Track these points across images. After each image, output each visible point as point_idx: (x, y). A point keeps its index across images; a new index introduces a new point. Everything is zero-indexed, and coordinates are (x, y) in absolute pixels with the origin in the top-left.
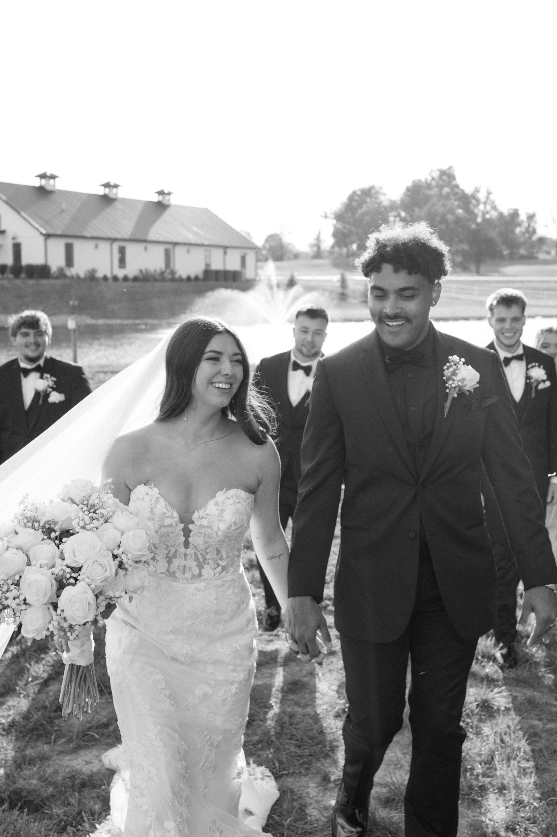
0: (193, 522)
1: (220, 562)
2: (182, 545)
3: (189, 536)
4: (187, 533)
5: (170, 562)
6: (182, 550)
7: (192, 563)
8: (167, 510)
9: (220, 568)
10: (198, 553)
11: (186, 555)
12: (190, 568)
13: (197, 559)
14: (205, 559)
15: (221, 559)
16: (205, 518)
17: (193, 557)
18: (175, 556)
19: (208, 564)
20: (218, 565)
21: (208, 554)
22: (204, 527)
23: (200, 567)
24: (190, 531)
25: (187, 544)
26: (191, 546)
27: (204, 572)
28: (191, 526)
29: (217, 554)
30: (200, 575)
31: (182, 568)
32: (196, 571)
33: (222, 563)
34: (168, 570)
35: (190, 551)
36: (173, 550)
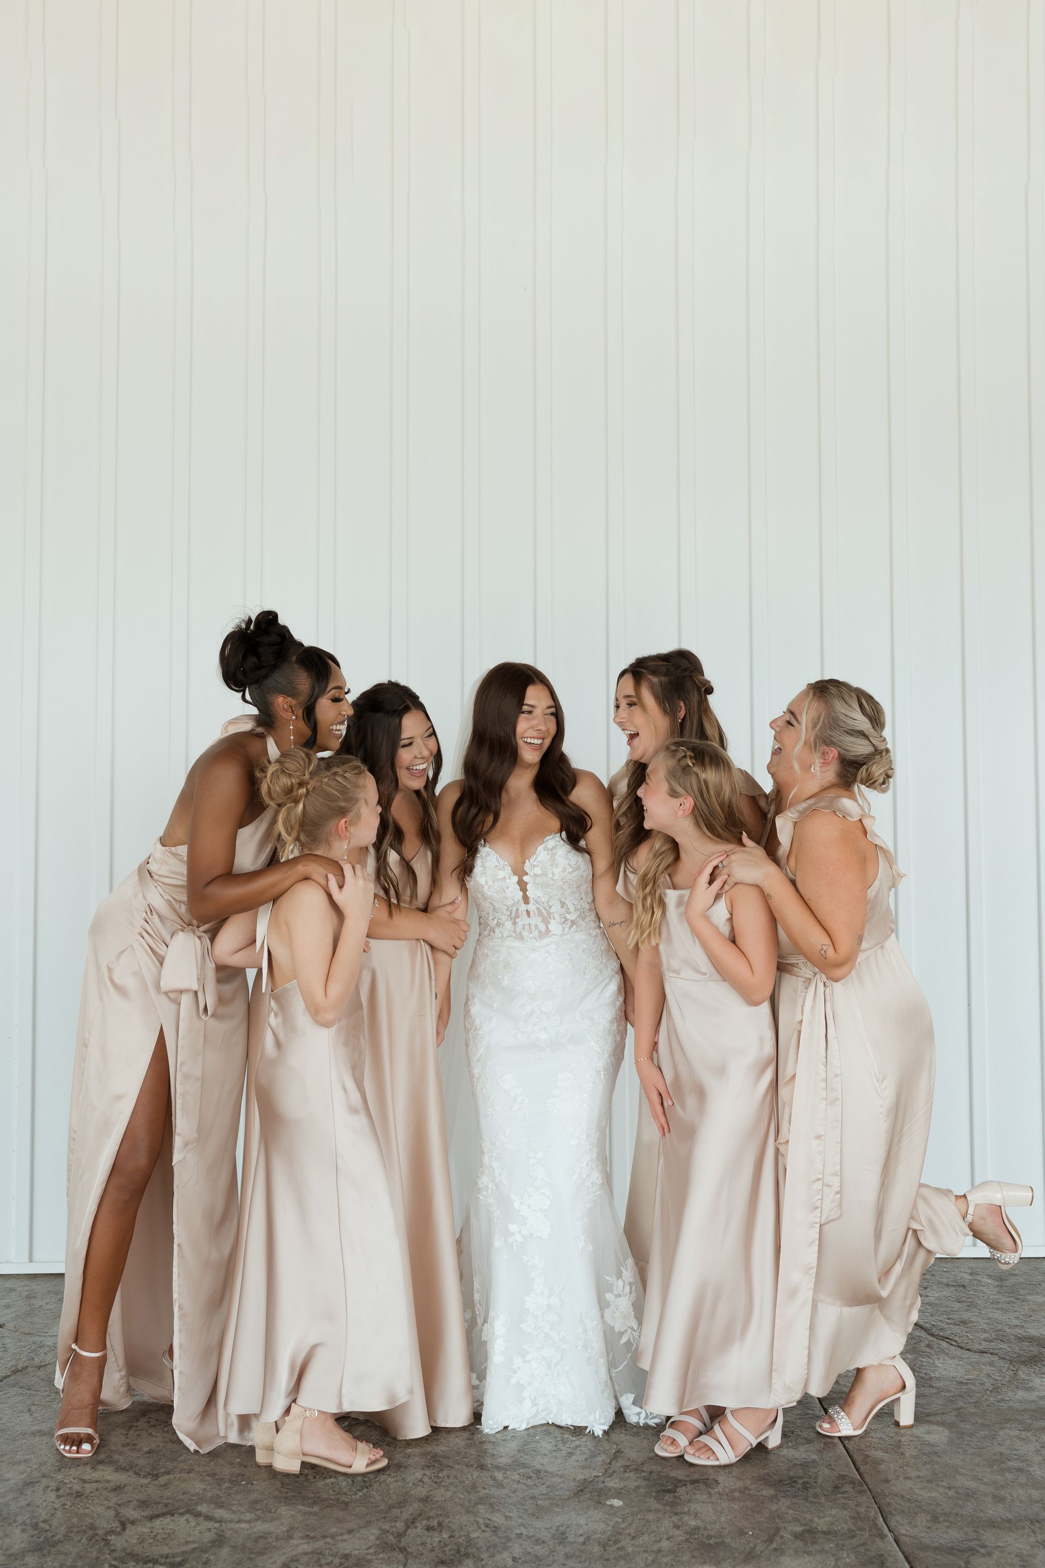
0: (526, 874)
1: (568, 916)
2: (522, 902)
3: (527, 890)
4: (523, 886)
5: (515, 923)
6: (523, 907)
7: (535, 920)
8: (498, 862)
9: (569, 923)
10: (541, 908)
11: (528, 913)
12: (536, 926)
13: (540, 914)
14: (549, 913)
15: (569, 913)
16: (537, 866)
17: (536, 912)
18: (517, 916)
19: (554, 919)
20: (566, 920)
21: (552, 908)
22: (539, 875)
23: (547, 923)
24: (526, 883)
25: (526, 899)
26: (531, 901)
27: (551, 927)
28: (525, 878)
29: (562, 907)
30: (548, 930)
31: (527, 927)
32: (542, 927)
33: (572, 917)
34: (515, 932)
35: (531, 907)
36: (514, 909)
